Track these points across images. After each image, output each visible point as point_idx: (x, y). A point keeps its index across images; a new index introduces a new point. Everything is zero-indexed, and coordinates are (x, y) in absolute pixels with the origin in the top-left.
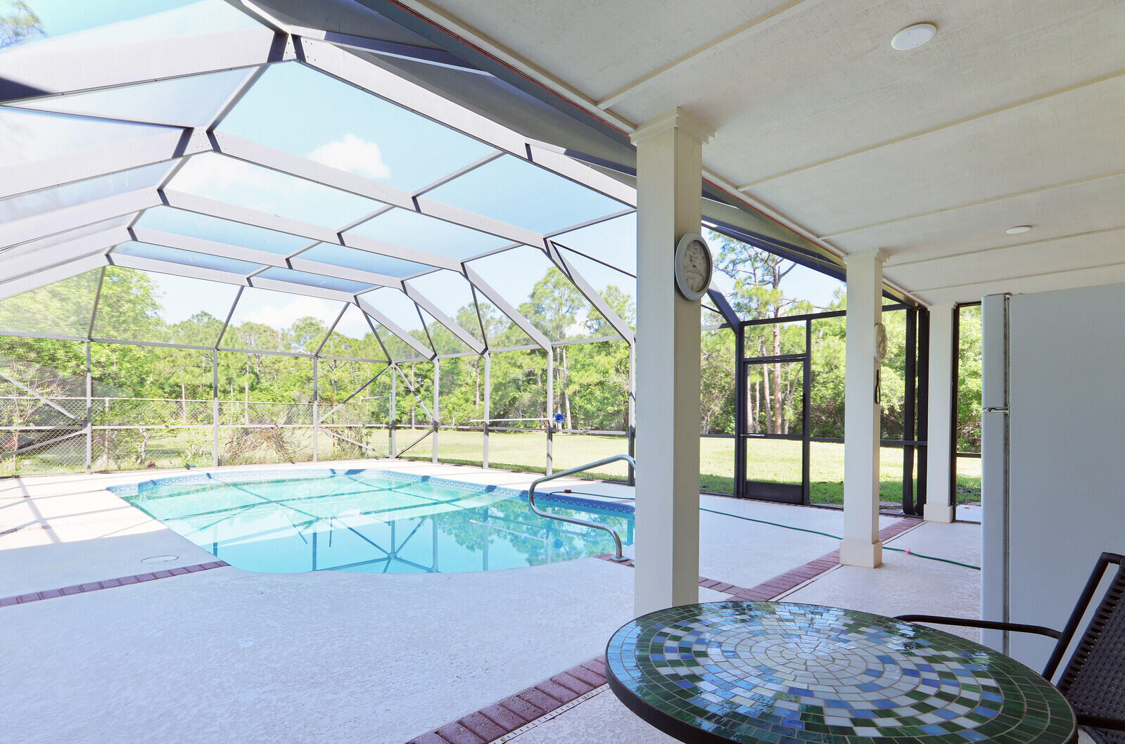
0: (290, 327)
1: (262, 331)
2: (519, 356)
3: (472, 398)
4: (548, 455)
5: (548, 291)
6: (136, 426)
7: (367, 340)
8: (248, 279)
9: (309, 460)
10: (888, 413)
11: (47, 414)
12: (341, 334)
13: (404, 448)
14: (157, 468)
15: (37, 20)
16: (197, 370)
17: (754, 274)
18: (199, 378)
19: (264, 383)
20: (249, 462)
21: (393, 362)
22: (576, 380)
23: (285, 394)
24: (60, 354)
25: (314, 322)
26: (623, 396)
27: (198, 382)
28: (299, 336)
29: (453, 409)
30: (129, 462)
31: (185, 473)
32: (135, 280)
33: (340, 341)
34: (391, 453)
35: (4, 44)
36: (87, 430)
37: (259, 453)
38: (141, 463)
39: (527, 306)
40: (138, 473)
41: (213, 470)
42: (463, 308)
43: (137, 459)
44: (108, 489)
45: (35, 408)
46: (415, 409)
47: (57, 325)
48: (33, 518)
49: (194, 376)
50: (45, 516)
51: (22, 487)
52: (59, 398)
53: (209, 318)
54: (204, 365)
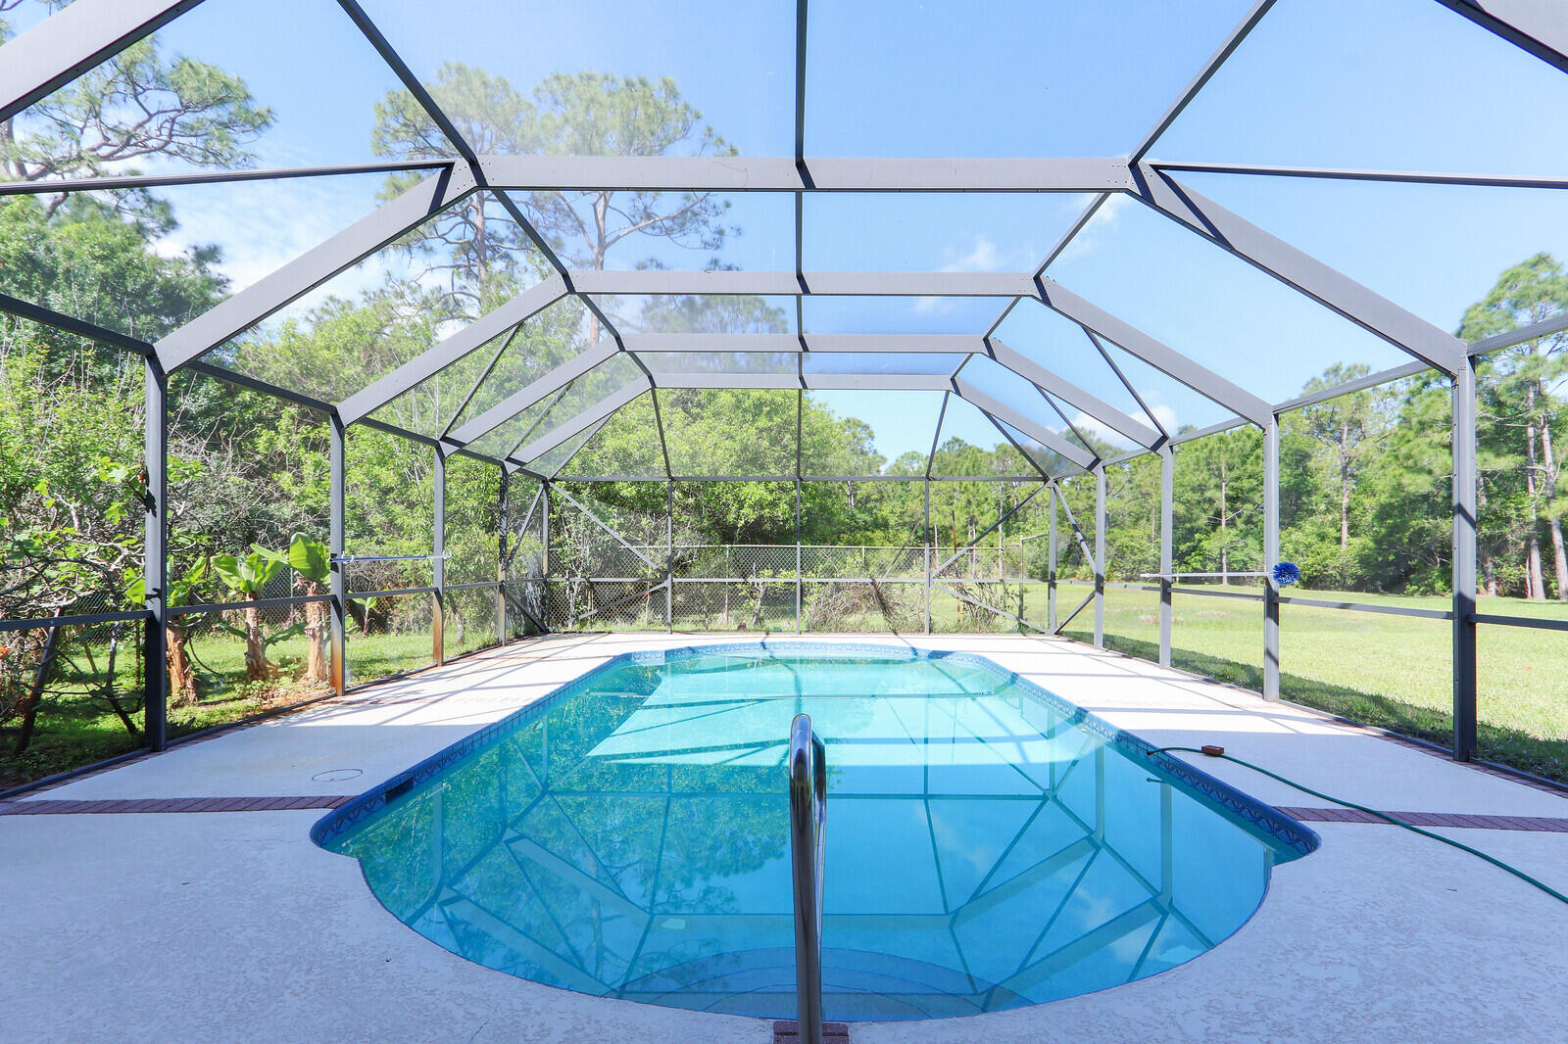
3: (1332, 532)
8: (801, 379)
9: (919, 632)
21: (1052, 478)
29: (1297, 552)
34: (1049, 625)
36: (668, 583)
42: (1313, 379)
46: (1228, 553)
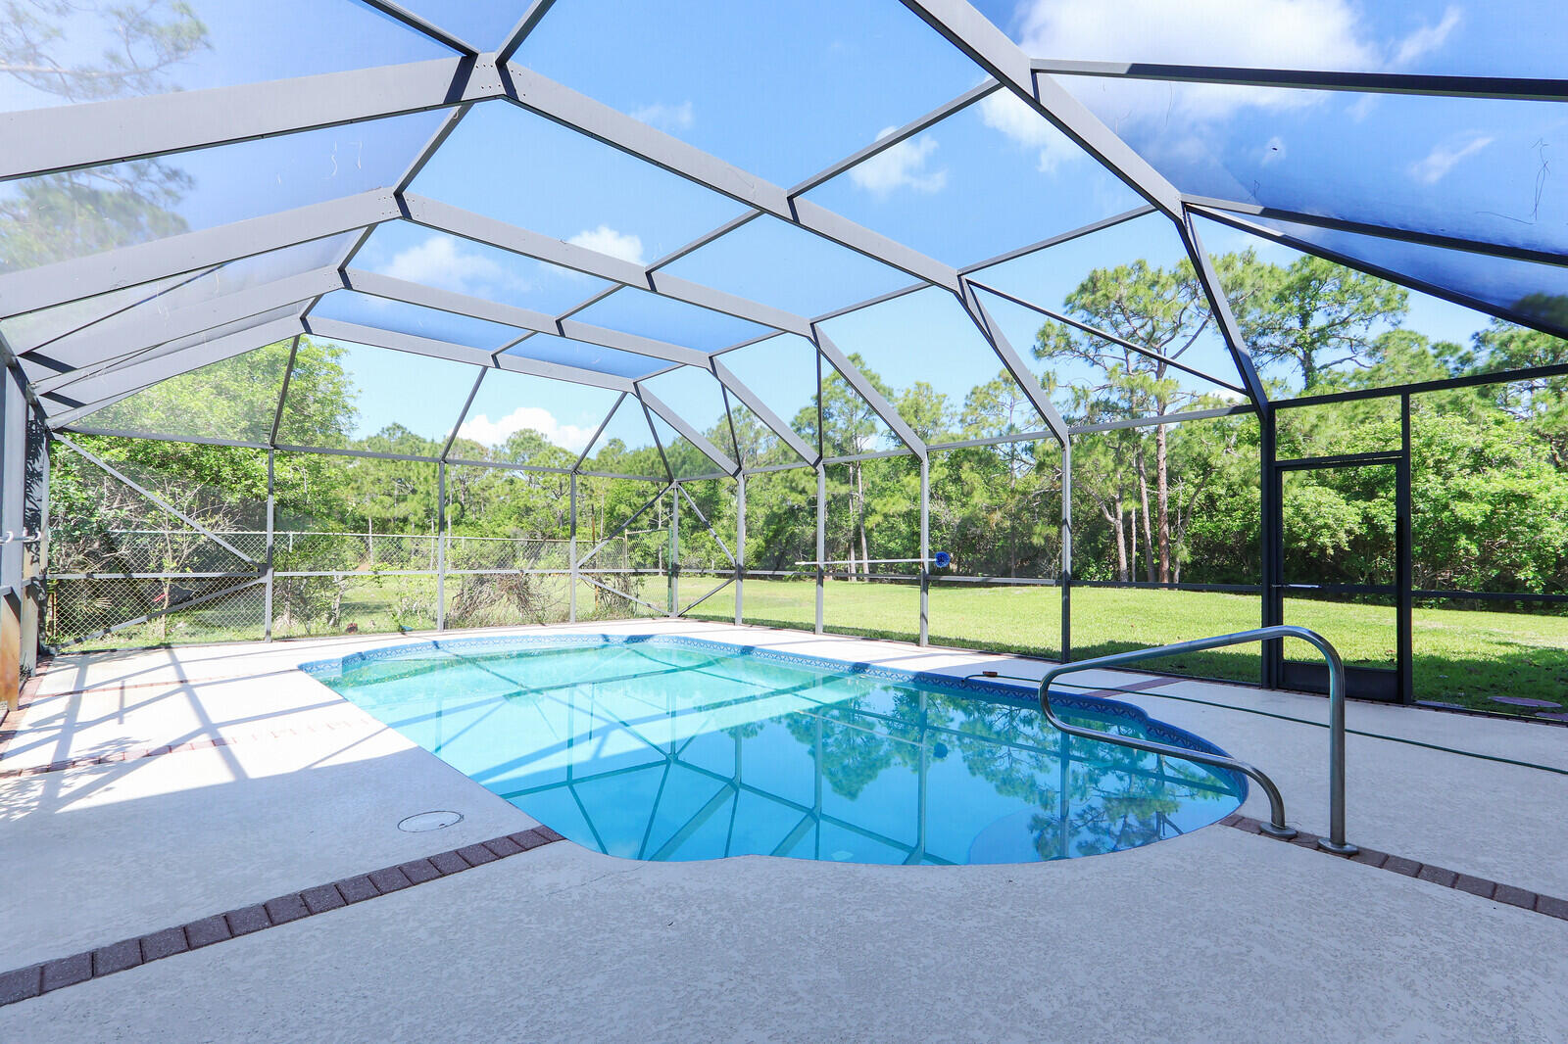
0: (505, 443)
1: (468, 448)
2: (801, 478)
4: (923, 616)
5: (838, 391)
6: (333, 572)
7: (601, 458)
8: (494, 357)
9: (564, 621)
10: (1332, 553)
11: (208, 556)
12: (569, 450)
13: (692, 603)
14: (360, 633)
15: (202, 30)
16: (388, 500)
17: (1127, 361)
18: (391, 510)
19: (470, 517)
20: (484, 623)
21: (675, 480)
22: (878, 508)
23: (497, 530)
24: (226, 472)
25: (534, 435)
26: (940, 531)
27: (389, 515)
28: (516, 454)
30: (318, 624)
31: (398, 640)
32: (324, 371)
33: (568, 460)
34: (671, 609)
35: (162, 62)
36: (268, 579)
37: (497, 611)
38: (334, 625)
39: (809, 411)
40: (333, 641)
41: (440, 636)
43: (329, 619)
44: (301, 668)
45: (194, 547)
46: (663, 549)
47: (223, 432)
48: (196, 725)
49: (384, 507)
50: (214, 720)
51: (176, 663)
52: (225, 532)
53: (403, 433)
54: (396, 492)
